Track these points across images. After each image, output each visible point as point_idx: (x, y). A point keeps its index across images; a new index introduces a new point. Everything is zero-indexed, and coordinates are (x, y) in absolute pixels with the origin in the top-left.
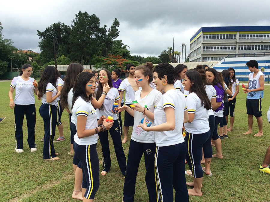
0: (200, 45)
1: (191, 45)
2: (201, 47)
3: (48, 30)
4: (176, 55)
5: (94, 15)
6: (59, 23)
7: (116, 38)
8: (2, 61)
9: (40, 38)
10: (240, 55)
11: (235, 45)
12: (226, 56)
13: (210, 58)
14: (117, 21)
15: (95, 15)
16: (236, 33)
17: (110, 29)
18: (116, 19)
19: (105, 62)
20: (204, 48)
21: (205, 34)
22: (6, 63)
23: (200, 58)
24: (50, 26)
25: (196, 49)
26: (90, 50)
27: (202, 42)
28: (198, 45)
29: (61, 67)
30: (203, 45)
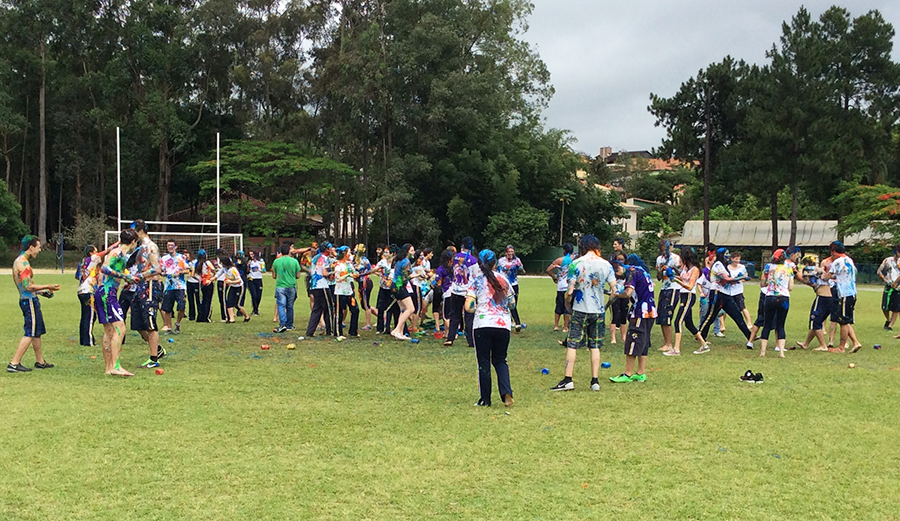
3: (687, 91)
5: (873, 16)
6: (728, 61)
8: (531, 209)
9: (657, 124)
15: (877, 13)
19: (882, 207)
22: (543, 218)
24: (698, 73)
26: (823, 161)
29: (734, 228)
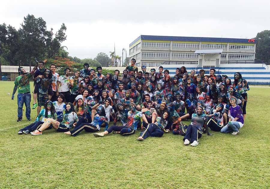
0: (139, 51)
1: (130, 50)
2: (140, 53)
4: (118, 59)
5: (40, 18)
7: (63, 41)
10: (173, 62)
11: (169, 52)
12: (163, 62)
13: (149, 63)
14: (64, 26)
16: (170, 42)
17: (58, 33)
18: (64, 24)
20: (143, 54)
21: (144, 41)
23: (140, 63)
25: (135, 54)
27: (141, 49)
28: (137, 51)
30: (142, 52)
